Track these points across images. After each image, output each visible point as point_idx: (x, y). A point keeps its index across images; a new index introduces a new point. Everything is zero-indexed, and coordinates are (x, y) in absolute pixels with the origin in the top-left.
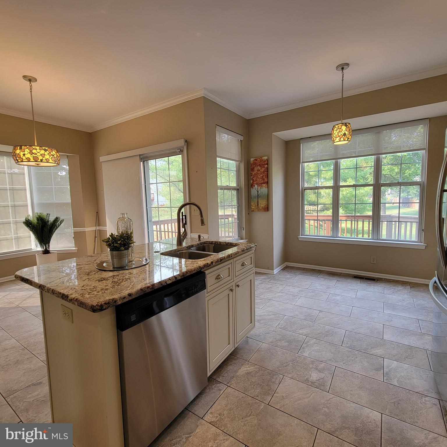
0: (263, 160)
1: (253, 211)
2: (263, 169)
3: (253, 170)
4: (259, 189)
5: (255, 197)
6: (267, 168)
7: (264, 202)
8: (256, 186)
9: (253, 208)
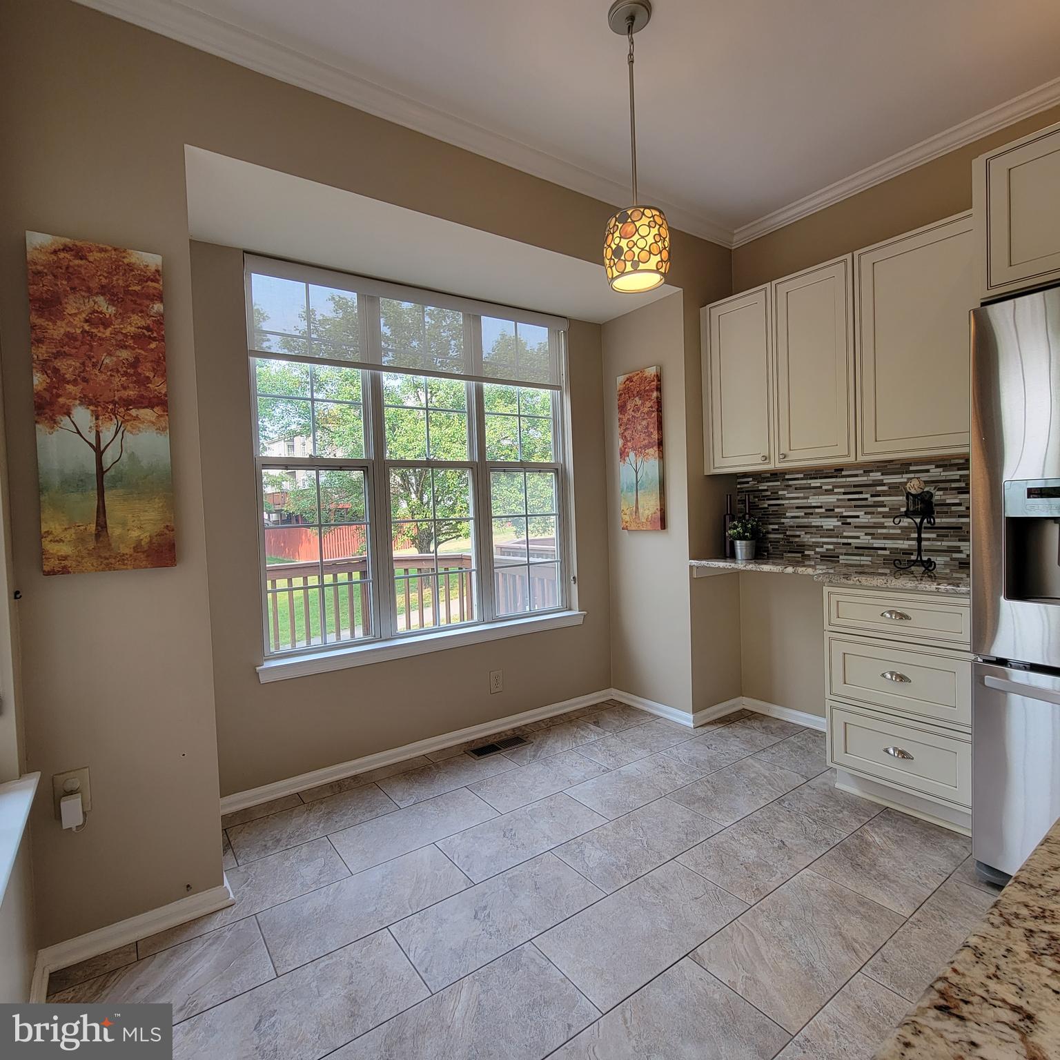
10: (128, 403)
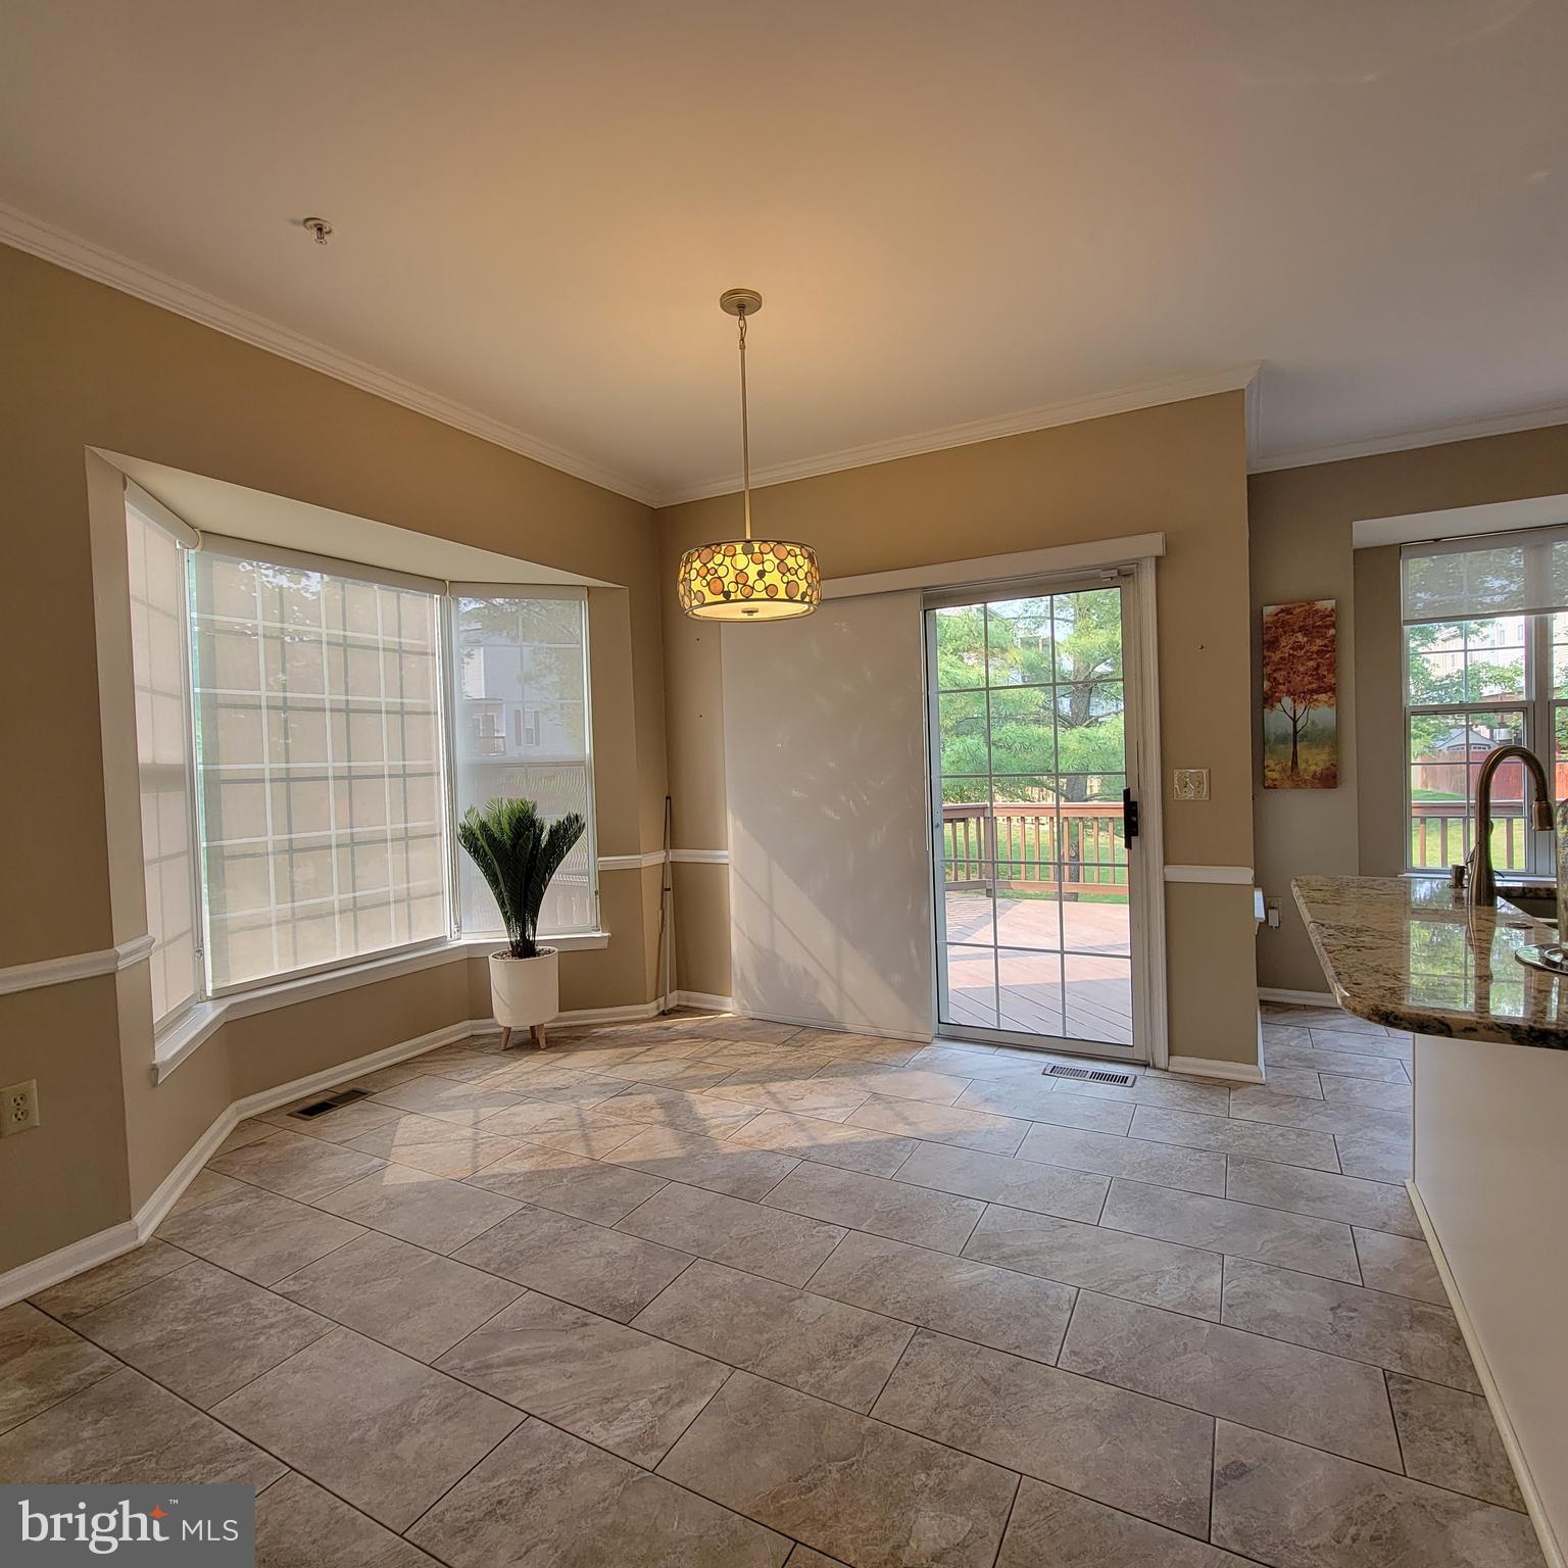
0: (1317, 611)
1: (1275, 787)
2: (1319, 642)
3: (1273, 644)
4: (1299, 712)
5: (1282, 739)
6: (1333, 640)
7: (1324, 757)
8: (1287, 701)
9: (1275, 775)
10: (1312, 692)
